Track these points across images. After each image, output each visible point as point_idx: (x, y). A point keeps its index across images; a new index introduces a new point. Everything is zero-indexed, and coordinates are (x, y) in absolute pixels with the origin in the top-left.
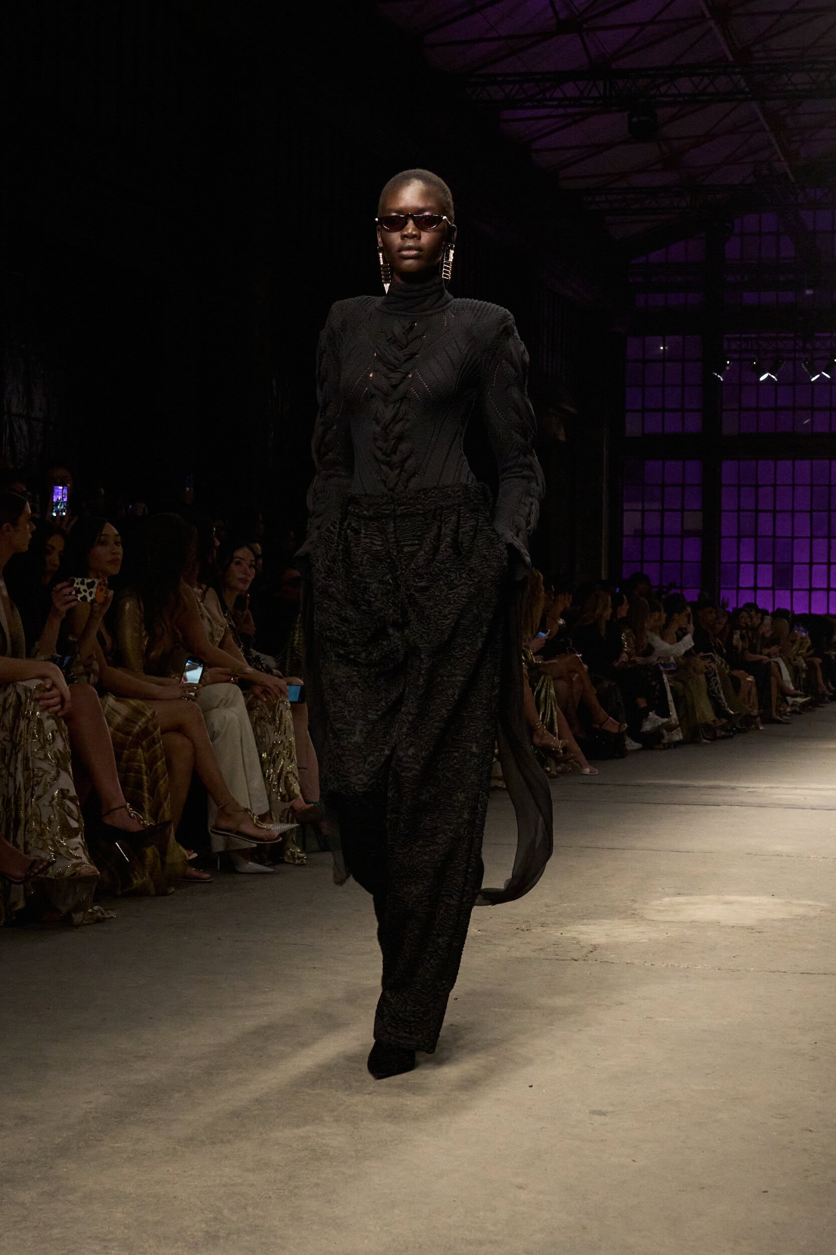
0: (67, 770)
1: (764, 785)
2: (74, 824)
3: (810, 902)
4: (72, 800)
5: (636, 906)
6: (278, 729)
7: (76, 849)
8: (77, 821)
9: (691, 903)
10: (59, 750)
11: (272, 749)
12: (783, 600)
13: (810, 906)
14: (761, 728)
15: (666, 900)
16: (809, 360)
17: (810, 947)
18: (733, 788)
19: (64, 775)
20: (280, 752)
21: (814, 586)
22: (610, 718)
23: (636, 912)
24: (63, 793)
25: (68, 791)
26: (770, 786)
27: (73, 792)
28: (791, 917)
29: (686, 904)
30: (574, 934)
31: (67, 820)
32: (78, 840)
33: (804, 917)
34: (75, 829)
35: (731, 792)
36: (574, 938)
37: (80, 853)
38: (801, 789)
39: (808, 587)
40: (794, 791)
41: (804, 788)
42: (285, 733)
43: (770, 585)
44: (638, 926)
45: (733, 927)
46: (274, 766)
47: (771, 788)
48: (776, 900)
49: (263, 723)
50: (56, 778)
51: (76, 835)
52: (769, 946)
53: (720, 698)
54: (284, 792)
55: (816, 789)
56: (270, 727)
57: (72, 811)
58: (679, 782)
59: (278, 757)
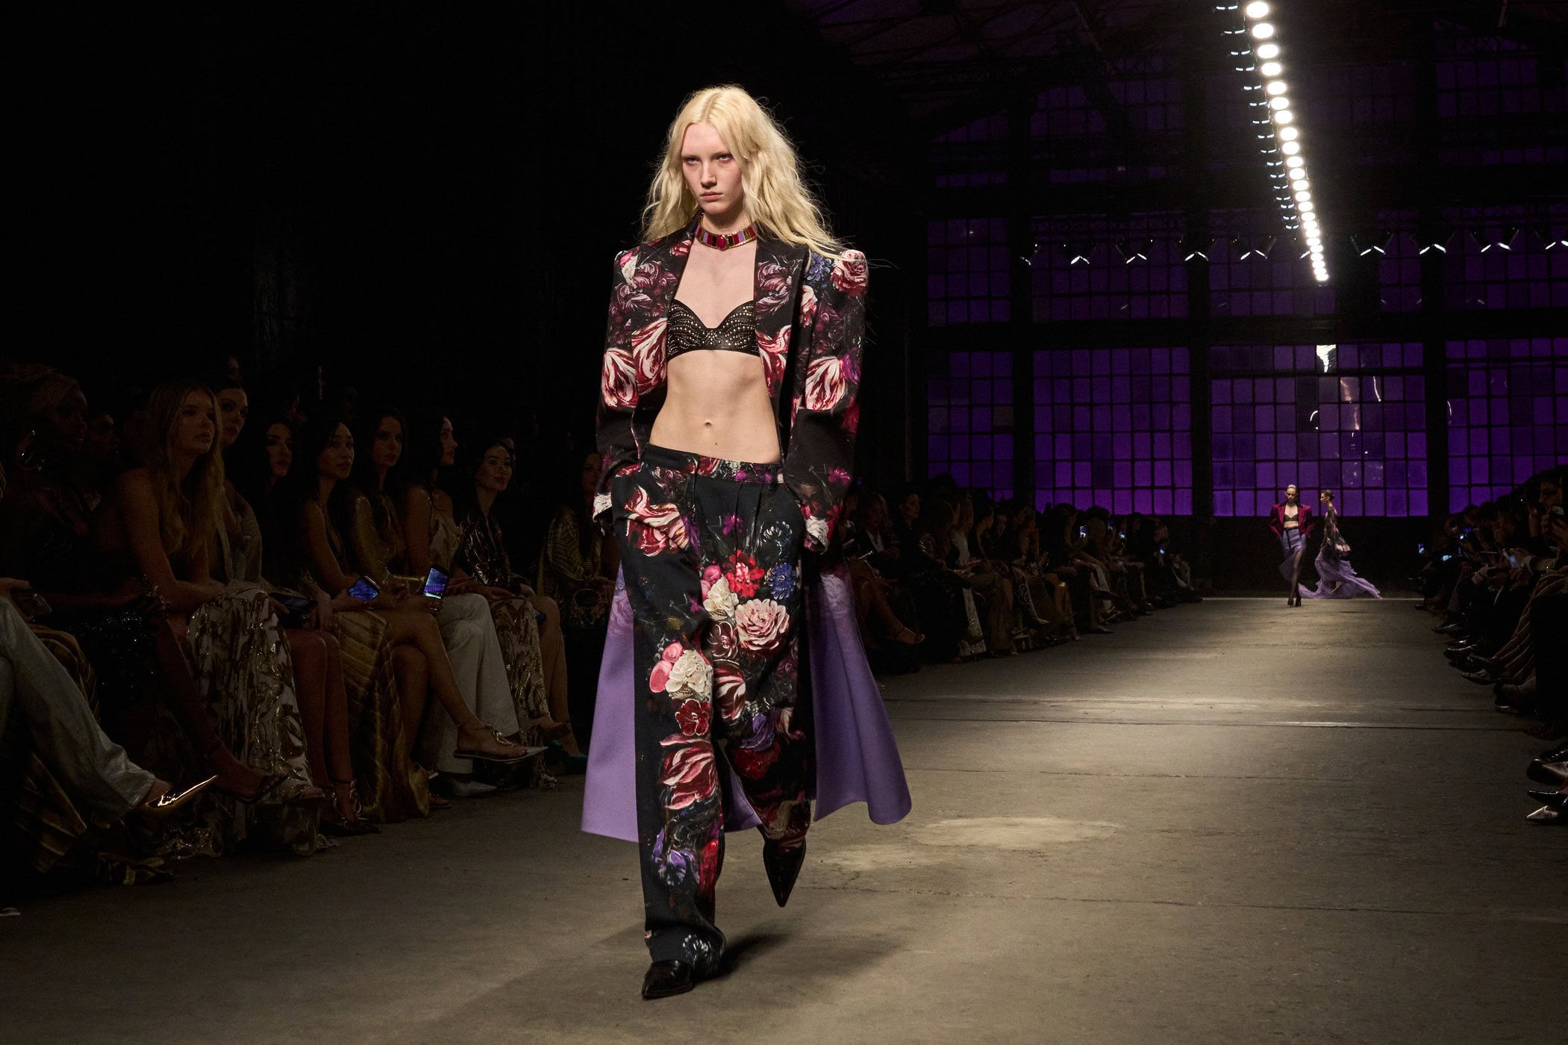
0: (290, 685)
1: (1070, 699)
2: (298, 743)
3: (1104, 824)
4: (295, 716)
5: (909, 829)
6: (522, 640)
7: (299, 770)
8: (301, 739)
9: (972, 826)
10: (283, 663)
11: (516, 661)
12: (1103, 499)
13: (1102, 827)
14: (1078, 638)
15: (945, 822)
16: (1124, 239)
17: (1098, 871)
18: (1036, 703)
19: (287, 689)
20: (526, 665)
21: (1135, 485)
22: (906, 628)
23: (908, 836)
24: (287, 710)
25: (292, 707)
26: (1074, 699)
27: (296, 710)
28: (1079, 840)
29: (966, 827)
30: (836, 860)
31: (290, 739)
32: (301, 761)
33: (1095, 839)
34: (298, 747)
35: (1033, 707)
36: (836, 864)
37: (303, 774)
38: (1109, 702)
39: (1130, 486)
40: (1106, 705)
41: (1113, 702)
42: (531, 644)
43: (1089, 485)
44: (908, 852)
45: (1014, 851)
46: (520, 679)
47: (1078, 701)
48: (1067, 822)
49: (506, 632)
50: (280, 692)
51: (299, 754)
52: (1051, 871)
53: (1029, 606)
54: (532, 707)
55: (1128, 702)
56: (515, 638)
57: (295, 729)
58: (979, 697)
59: (524, 669)
